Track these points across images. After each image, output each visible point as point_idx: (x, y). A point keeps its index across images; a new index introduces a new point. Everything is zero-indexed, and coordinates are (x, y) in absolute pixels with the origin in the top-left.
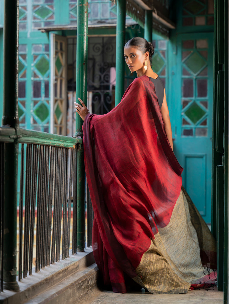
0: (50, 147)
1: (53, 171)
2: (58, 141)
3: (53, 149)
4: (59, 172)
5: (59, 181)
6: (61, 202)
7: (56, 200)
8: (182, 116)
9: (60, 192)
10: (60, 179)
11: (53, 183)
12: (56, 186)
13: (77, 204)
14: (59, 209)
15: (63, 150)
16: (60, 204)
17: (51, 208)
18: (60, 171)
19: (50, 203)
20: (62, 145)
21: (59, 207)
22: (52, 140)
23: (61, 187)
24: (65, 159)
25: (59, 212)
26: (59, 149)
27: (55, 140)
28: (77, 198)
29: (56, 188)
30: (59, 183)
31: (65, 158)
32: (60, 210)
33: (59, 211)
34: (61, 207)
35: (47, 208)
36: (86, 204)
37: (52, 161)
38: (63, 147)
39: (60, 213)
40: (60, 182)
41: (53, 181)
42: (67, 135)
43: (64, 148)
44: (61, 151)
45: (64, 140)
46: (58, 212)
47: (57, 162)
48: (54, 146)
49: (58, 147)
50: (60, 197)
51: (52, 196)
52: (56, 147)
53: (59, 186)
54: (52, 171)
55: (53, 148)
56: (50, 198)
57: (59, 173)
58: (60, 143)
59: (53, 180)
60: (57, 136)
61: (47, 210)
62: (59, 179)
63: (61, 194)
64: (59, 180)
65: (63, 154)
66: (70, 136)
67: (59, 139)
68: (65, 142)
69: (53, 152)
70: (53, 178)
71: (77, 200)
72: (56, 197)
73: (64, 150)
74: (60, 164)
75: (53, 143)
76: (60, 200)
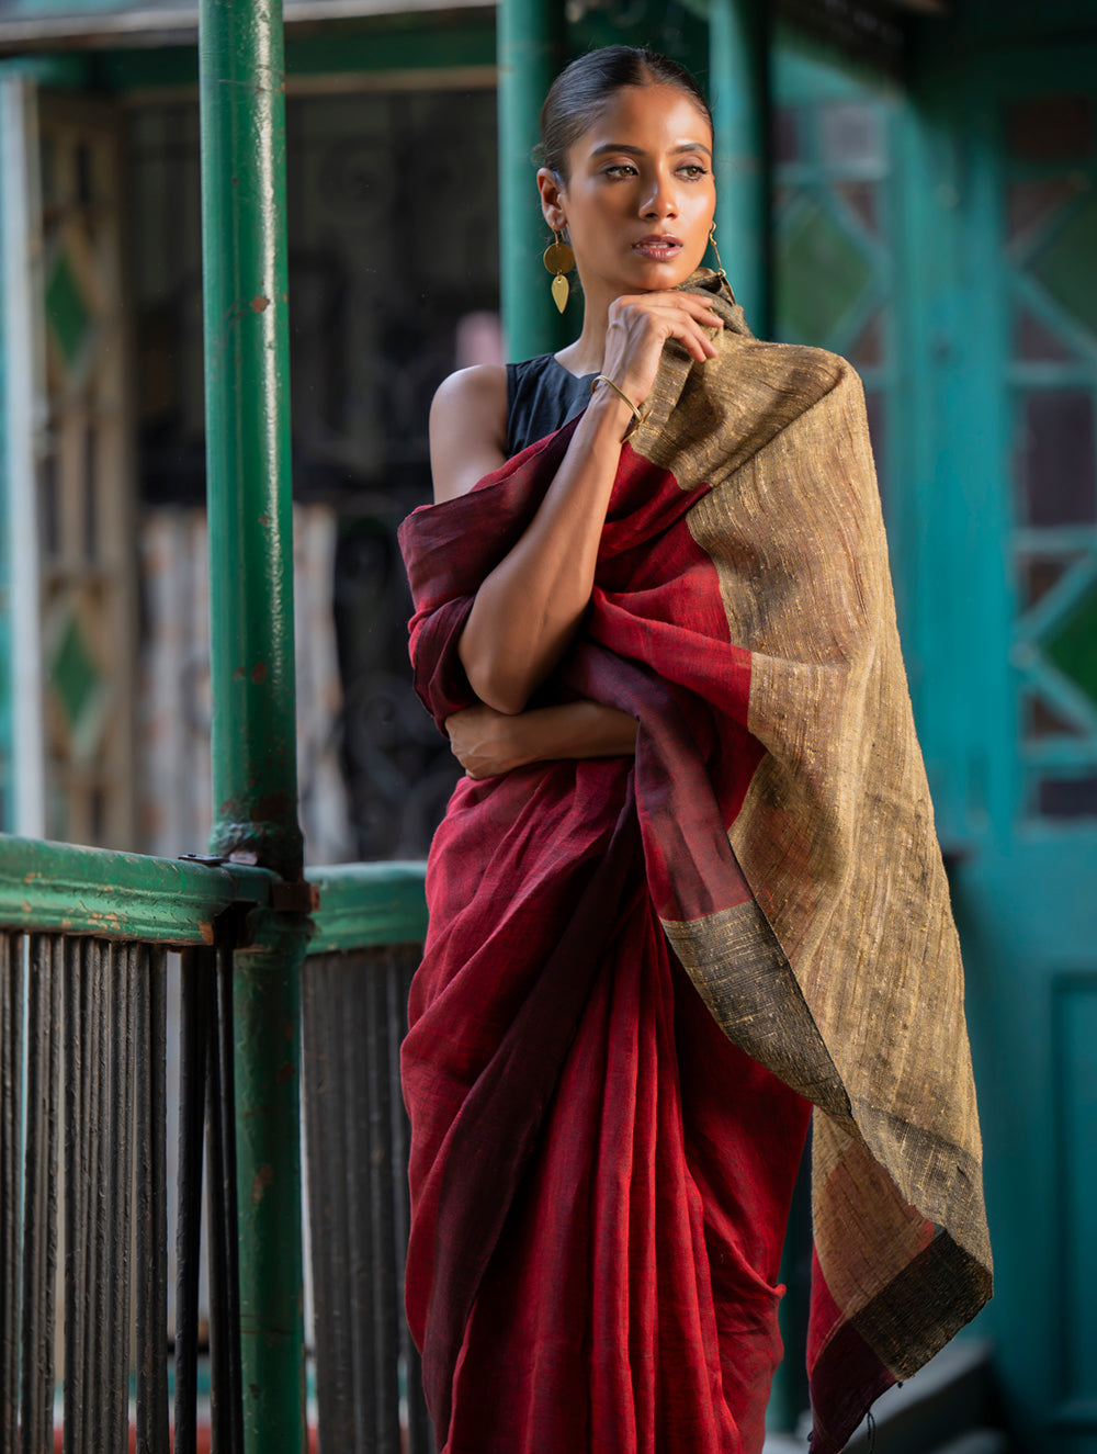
0: (27, 939)
1: (51, 1124)
2: (84, 891)
3: (45, 959)
4: (100, 1129)
5: (99, 1199)
6: (119, 1354)
7: (79, 1340)
8: (1017, 674)
9: (106, 1281)
10: (106, 1183)
11: (51, 1212)
12: (81, 1236)
13: (244, 1366)
14: (105, 1409)
15: (123, 961)
16: (112, 1371)
17: (49, 1400)
18: (108, 1119)
19: (36, 1364)
20: (114, 925)
21: (105, 1396)
22: (39, 887)
23: (114, 1243)
24: (141, 1029)
25: (105, 1434)
26: (93, 951)
27: (57, 889)
28: (243, 1322)
29: (80, 1252)
30: (100, 1210)
31: (142, 1020)
32: (112, 1416)
33: (104, 1423)
34: (119, 1393)
35: (14, 1407)
36: (311, 1370)
37: (43, 1044)
38: (125, 935)
39: (111, 1436)
40: (106, 1205)
41: (52, 1198)
42: (143, 837)
43: (130, 944)
44: (108, 968)
45: (124, 884)
46: (98, 1431)
47: (77, 1053)
48: (53, 935)
49: (81, 941)
50: (113, 1316)
51: (50, 1310)
52: (71, 941)
53: (99, 1237)
54: (42, 1119)
55: (44, 946)
56: (35, 1328)
57: (100, 1137)
58: (101, 912)
59: (51, 1188)
60: (71, 856)
61: (13, 1416)
62: (99, 1180)
63: (120, 1297)
64: (100, 1188)
65: (123, 994)
66: (169, 851)
67: (87, 874)
68: (139, 896)
69: (45, 975)
70: (51, 1178)
71: (243, 1336)
72: (79, 1317)
73: (130, 965)
74: (101, 1063)
75: (45, 911)
76: (113, 1339)
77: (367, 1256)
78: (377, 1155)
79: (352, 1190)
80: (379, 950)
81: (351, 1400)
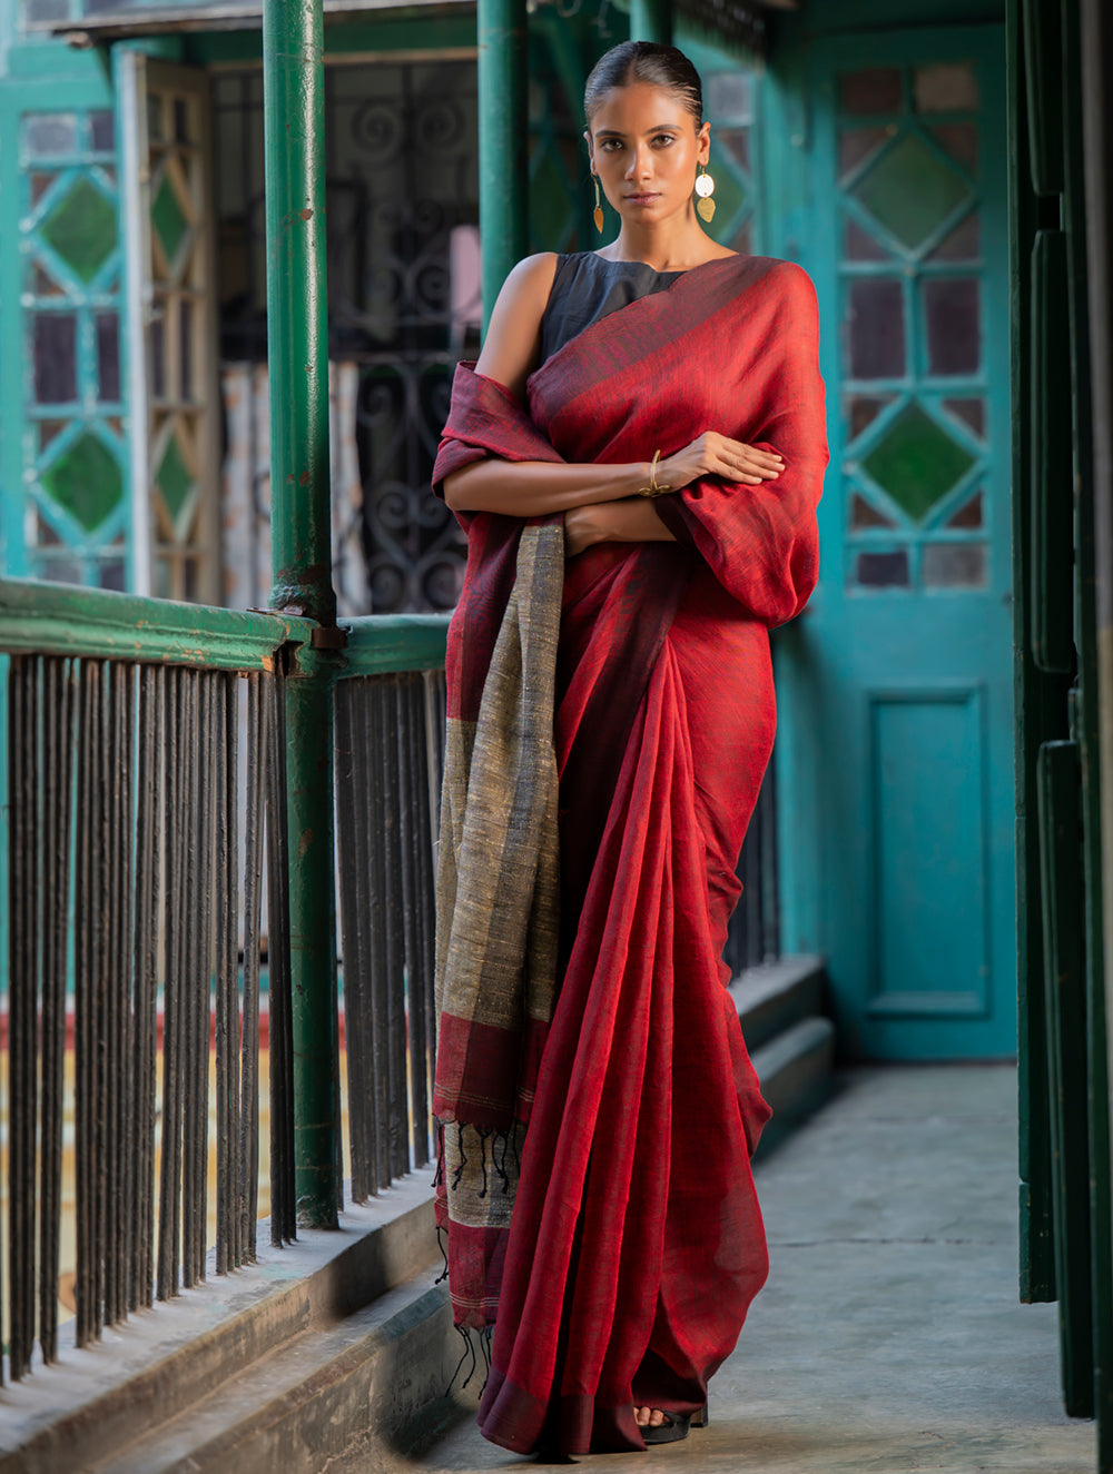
0: (138, 668)
1: (155, 800)
2: (179, 634)
3: (151, 682)
4: (190, 803)
5: (190, 853)
6: (203, 963)
7: (175, 954)
8: (846, 479)
9: (194, 911)
10: (194, 841)
11: (155, 863)
12: (176, 880)
13: (293, 972)
14: (193, 1002)
15: (207, 684)
16: (199, 975)
17: (153, 996)
18: (196, 796)
19: (144, 971)
20: (200, 658)
21: (193, 993)
22: (146, 630)
23: (200, 885)
24: (220, 732)
25: (193, 1020)
26: (185, 676)
27: (159, 632)
28: (292, 941)
29: (176, 890)
30: (190, 861)
31: (220, 725)
32: (198, 1007)
33: (193, 1013)
34: (203, 991)
35: (128, 1002)
36: (341, 972)
37: (150, 743)
38: (208, 665)
39: (198, 1021)
40: (194, 858)
41: (155, 852)
42: (223, 598)
43: (212, 671)
44: (196, 689)
45: (209, 628)
46: (188, 1017)
47: (174, 749)
48: (157, 665)
49: (176, 670)
50: (200, 936)
51: (154, 932)
52: (169, 669)
53: (190, 880)
54: (149, 796)
55: (150, 673)
56: (143, 945)
57: (190, 809)
58: (191, 649)
59: (155, 845)
60: (170, 609)
61: (128, 1007)
62: (190, 839)
63: (204, 922)
64: (190, 845)
65: (207, 707)
66: (241, 603)
67: (181, 620)
68: (217, 638)
69: (150, 693)
70: (155, 839)
71: (292, 951)
72: (175, 937)
73: (211, 685)
74: (191, 756)
75: (151, 648)
76: (199, 953)
77: (381, 895)
78: (388, 822)
79: (370, 847)
80: (391, 676)
81: (369, 996)
